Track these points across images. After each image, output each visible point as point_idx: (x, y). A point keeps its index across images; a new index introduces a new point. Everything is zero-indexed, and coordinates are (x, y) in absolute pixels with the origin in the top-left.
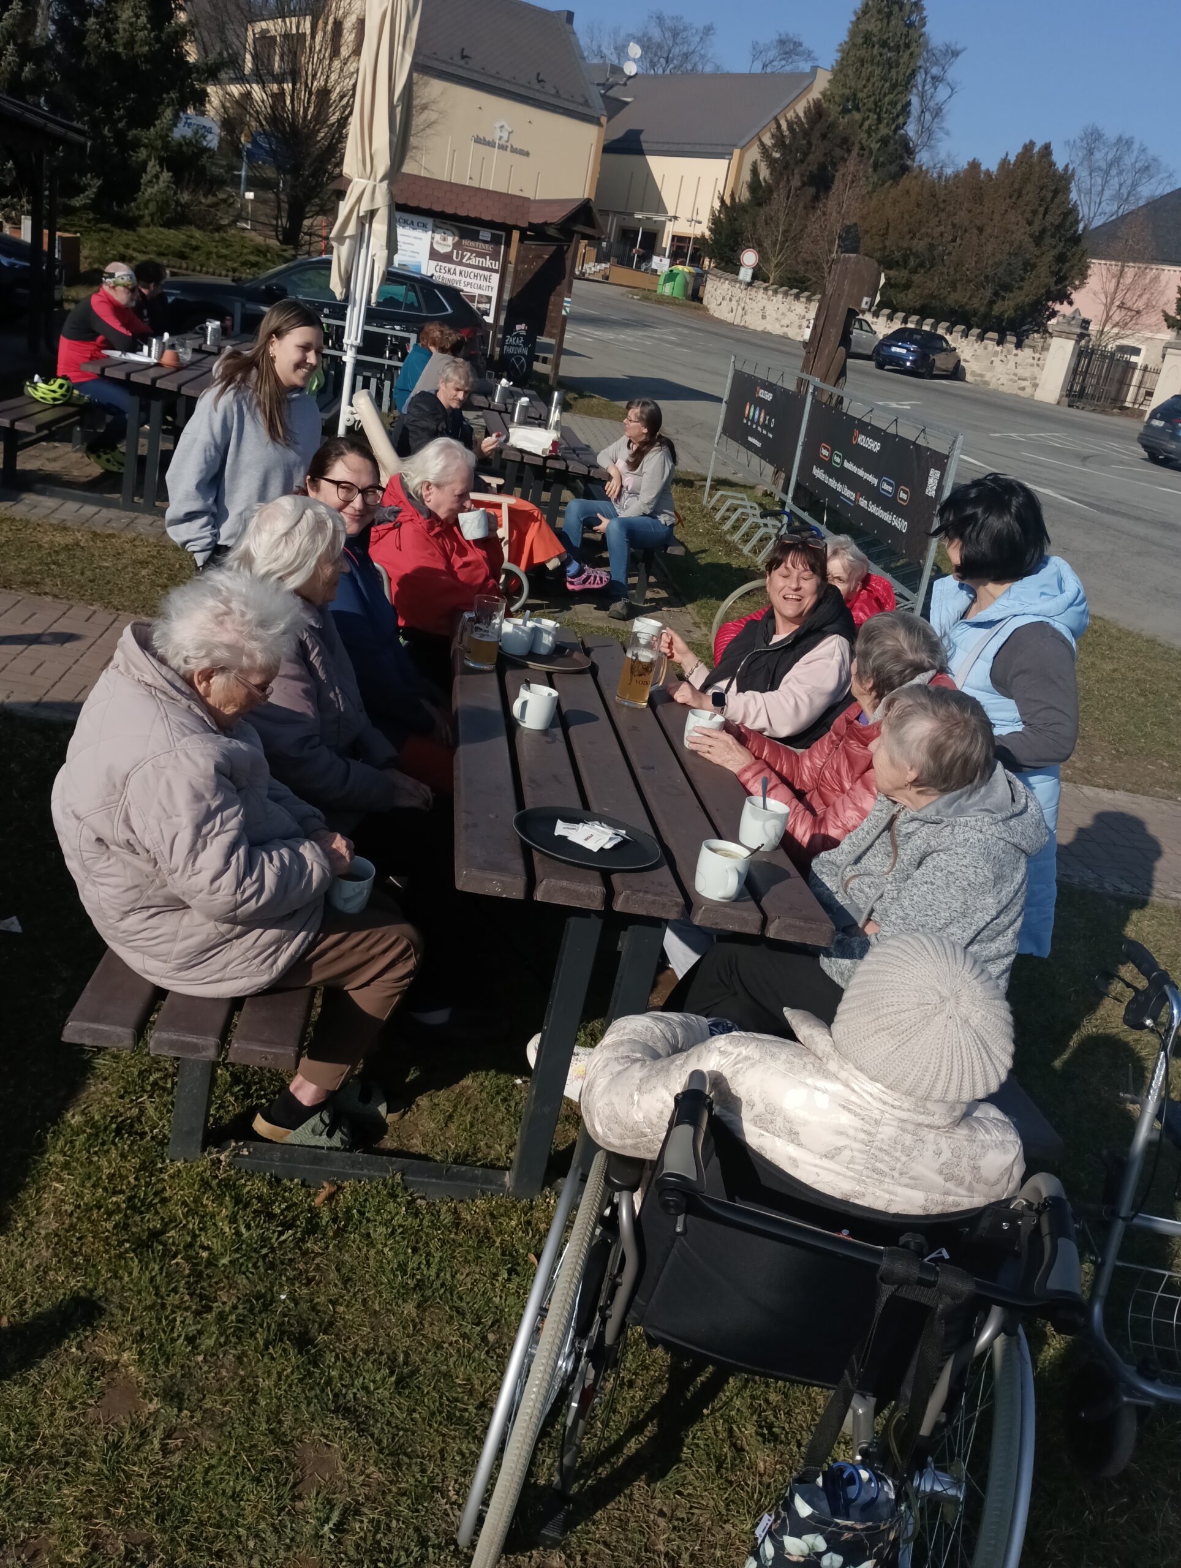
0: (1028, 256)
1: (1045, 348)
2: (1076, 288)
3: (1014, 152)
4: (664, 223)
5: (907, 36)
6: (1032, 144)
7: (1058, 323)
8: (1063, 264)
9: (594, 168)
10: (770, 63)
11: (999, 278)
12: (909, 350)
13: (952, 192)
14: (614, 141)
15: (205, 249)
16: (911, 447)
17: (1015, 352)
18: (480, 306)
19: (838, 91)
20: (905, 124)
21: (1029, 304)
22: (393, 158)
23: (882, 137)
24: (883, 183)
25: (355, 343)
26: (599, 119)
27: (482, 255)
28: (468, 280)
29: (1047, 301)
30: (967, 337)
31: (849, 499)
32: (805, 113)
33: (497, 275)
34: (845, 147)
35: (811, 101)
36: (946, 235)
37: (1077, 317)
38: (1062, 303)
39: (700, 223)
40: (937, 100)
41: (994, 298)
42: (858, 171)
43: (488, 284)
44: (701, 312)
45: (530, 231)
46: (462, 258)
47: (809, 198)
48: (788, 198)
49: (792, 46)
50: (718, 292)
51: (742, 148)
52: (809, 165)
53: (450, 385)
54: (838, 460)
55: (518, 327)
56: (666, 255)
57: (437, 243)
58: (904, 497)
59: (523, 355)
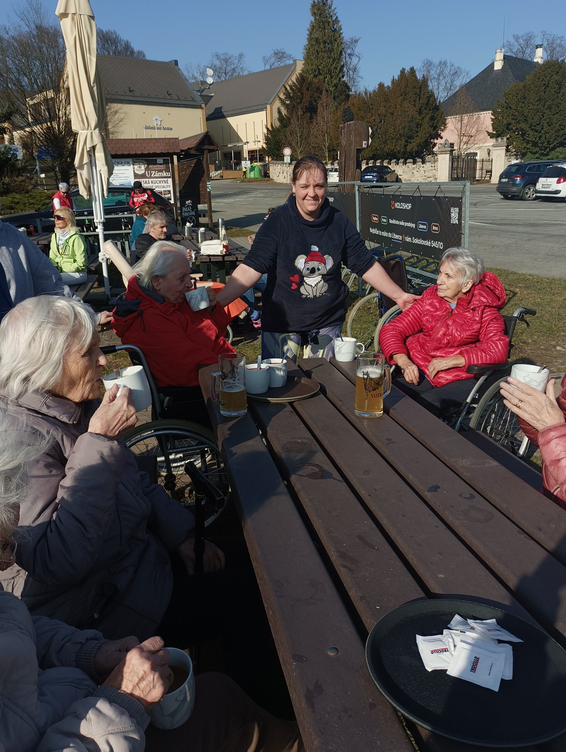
0: (417, 121)
1: (435, 161)
2: (443, 131)
3: (396, 75)
4: (243, 146)
5: (334, 36)
6: (404, 69)
7: (439, 148)
8: (434, 120)
9: (204, 128)
10: (273, 64)
11: (406, 134)
12: (373, 176)
13: (374, 99)
14: (210, 115)
15: (22, 202)
16: (433, 200)
17: (422, 166)
18: (166, 196)
19: (310, 67)
20: (343, 77)
21: (423, 142)
22: (98, 116)
23: (335, 84)
24: (340, 104)
25: (101, 221)
26: (201, 106)
27: (161, 171)
28: (156, 184)
29: (431, 139)
30: (398, 164)
31: (398, 240)
32: (296, 80)
33: (171, 179)
34: (318, 92)
35: (298, 75)
36: (376, 120)
37: (447, 143)
38: (437, 139)
39: (260, 142)
40: (353, 64)
41: (406, 143)
42: (328, 101)
43: (167, 184)
44: (270, 182)
45: (182, 155)
46: (151, 175)
47: (308, 118)
48: (298, 121)
49: (281, 55)
50: (276, 170)
51: (270, 104)
52: (304, 103)
53: (157, 227)
54: (385, 220)
55: (187, 202)
56: (247, 160)
57: (137, 170)
58: (436, 229)
59: (193, 215)
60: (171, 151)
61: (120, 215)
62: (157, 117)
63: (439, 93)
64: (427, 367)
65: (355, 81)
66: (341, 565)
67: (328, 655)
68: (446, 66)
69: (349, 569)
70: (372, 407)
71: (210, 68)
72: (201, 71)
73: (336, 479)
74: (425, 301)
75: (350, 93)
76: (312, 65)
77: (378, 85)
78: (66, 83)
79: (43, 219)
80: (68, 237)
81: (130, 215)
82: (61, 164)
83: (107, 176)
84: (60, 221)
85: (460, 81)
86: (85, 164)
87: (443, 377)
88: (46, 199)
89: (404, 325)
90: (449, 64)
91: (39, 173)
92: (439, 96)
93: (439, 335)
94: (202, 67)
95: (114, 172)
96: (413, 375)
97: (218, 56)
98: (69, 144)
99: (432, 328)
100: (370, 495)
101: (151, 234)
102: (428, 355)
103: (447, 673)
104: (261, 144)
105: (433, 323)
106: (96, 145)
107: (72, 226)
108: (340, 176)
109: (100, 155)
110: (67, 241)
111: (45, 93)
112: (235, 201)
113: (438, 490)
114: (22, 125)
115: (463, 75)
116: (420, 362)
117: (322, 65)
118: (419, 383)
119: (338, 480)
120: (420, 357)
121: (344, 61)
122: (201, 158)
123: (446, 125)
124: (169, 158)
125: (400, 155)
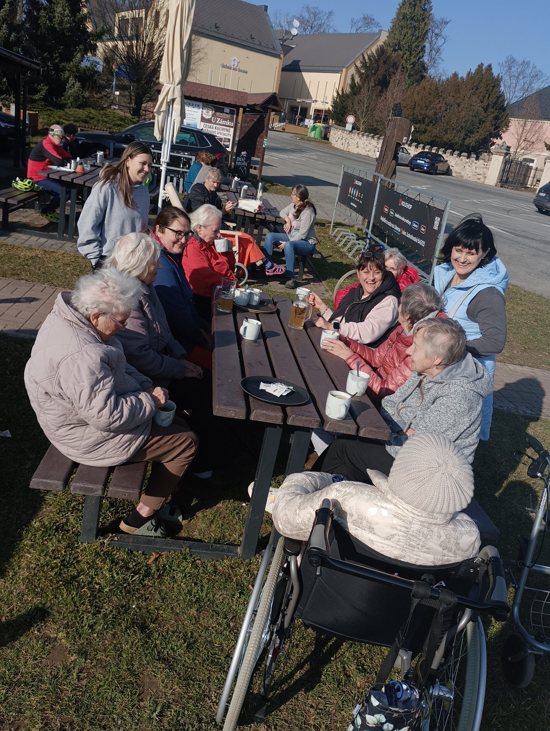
0: (481, 117)
1: (490, 160)
2: (504, 132)
3: (474, 69)
4: (311, 103)
5: (423, 15)
6: (482, 64)
7: (495, 148)
8: (498, 120)
10: (360, 28)
12: (425, 162)
14: (287, 66)
15: (97, 119)
18: (225, 143)
21: (481, 139)
22: (183, 74)
23: (413, 63)
24: (413, 83)
26: (280, 55)
27: (225, 119)
28: (219, 131)
29: (490, 138)
30: (453, 155)
31: (397, 231)
33: (233, 129)
35: (379, 46)
37: (504, 145)
39: (327, 103)
41: (465, 137)
43: (228, 133)
44: (328, 145)
45: (248, 108)
46: (216, 121)
47: (378, 91)
48: (368, 92)
49: (370, 20)
50: (336, 135)
51: (347, 68)
52: (378, 76)
53: (210, 180)
54: (392, 213)
55: (242, 153)
56: (312, 118)
58: (423, 230)
59: (245, 166)
60: (239, 104)
61: (182, 154)
65: (436, 62)
68: (528, 67)
75: (426, 75)
77: (453, 74)
81: (190, 157)
85: (538, 84)
86: (163, 111)
90: (531, 65)
91: (114, 90)
92: (510, 98)
94: (290, 15)
104: (328, 106)
106: (176, 98)
109: (177, 107)
112: (289, 158)
115: (543, 79)
117: (404, 41)
122: (264, 116)
123: (508, 127)
124: (235, 109)
125: (456, 146)
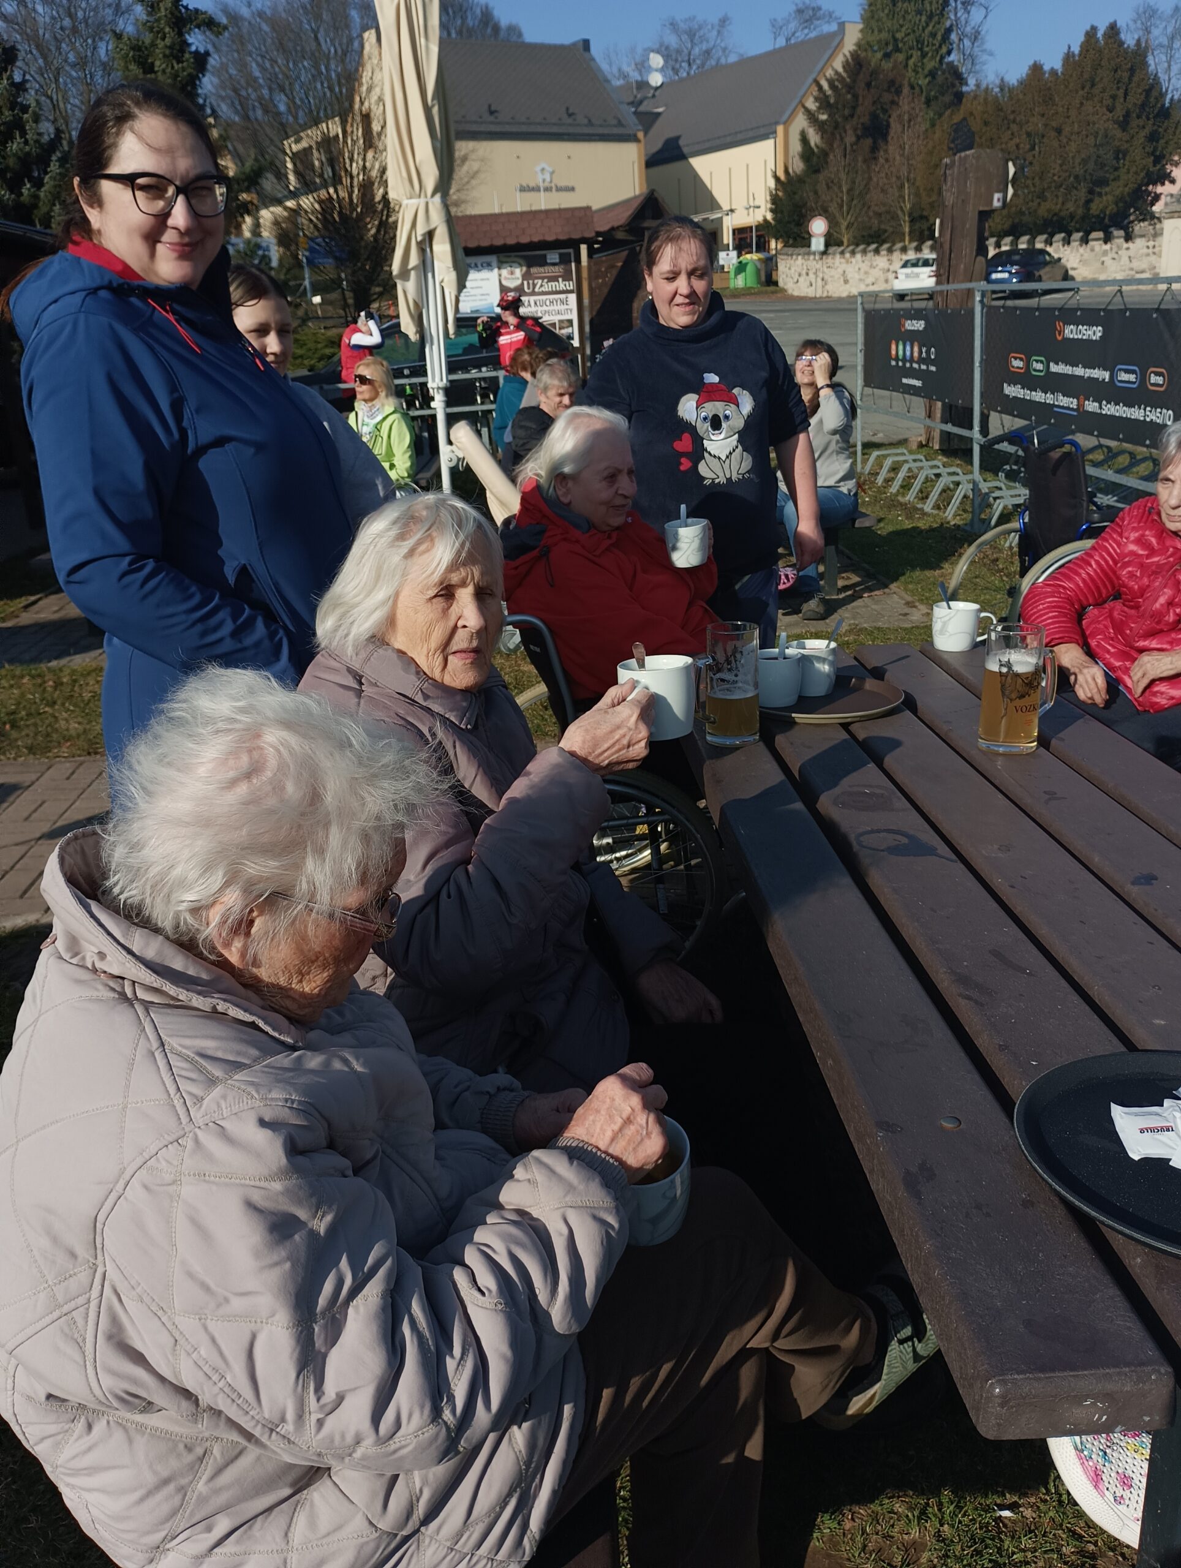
0: (1117, 143)
1: (1157, 235)
2: (1176, 165)
3: (1076, 43)
4: (721, 218)
6: (1094, 29)
7: (1166, 204)
8: (1157, 142)
9: (641, 184)
10: (793, 34)
11: (1091, 174)
12: (1010, 272)
13: (1018, 100)
14: (654, 154)
16: (1155, 316)
17: (1125, 245)
19: (874, 38)
20: (949, 53)
21: (1129, 194)
22: (440, 167)
23: (930, 71)
24: (940, 115)
25: (441, 385)
26: (635, 136)
27: (554, 279)
28: (545, 308)
29: (1147, 185)
30: (1069, 243)
31: (1068, 408)
32: (844, 67)
33: (574, 296)
34: (893, 90)
35: (848, 54)
36: (1022, 145)
38: (1163, 184)
39: (759, 207)
40: (973, 24)
41: (1090, 197)
42: (913, 108)
43: (566, 307)
44: (779, 295)
45: (598, 242)
46: (534, 288)
47: (867, 150)
48: (845, 156)
49: (811, 12)
50: (793, 269)
51: (785, 123)
52: (859, 117)
53: (552, 393)
54: (1040, 366)
55: (605, 344)
56: (731, 248)
57: (506, 278)
58: (1160, 380)
60: (576, 236)
61: (474, 374)
62: (543, 165)
63: (1169, 80)
64: (1127, 671)
65: (977, 61)
66: (960, 995)
67: (942, 1127)
69: (976, 1002)
70: (1012, 734)
71: (658, 52)
72: (638, 59)
73: (943, 857)
74: (1126, 534)
75: (965, 89)
76: (880, 31)
77: (1030, 68)
78: (366, 104)
79: (326, 387)
80: (379, 418)
81: (493, 374)
82: (354, 273)
83: (454, 293)
84: (364, 387)
86: (413, 269)
87: (1162, 693)
88: (326, 346)
89: (1078, 585)
91: (309, 294)
92: (1171, 88)
93: (1157, 605)
94: (639, 51)
95: (468, 284)
96: (1093, 685)
97: (673, 25)
98: (369, 230)
99: (1143, 591)
100: (1012, 887)
101: (544, 407)
102: (1132, 647)
103: (1171, 1163)
104: (762, 213)
105: (1146, 581)
106: (435, 229)
107: (387, 396)
108: (938, 275)
109: (442, 249)
110: (377, 427)
111: (324, 125)
113: (1154, 882)
114: (280, 195)
116: (1112, 660)
117: (904, 29)
118: (1108, 704)
119: (947, 859)
120: (1112, 650)
121: (953, 17)
122: (638, 249)
124: (571, 251)
125: (1073, 224)
